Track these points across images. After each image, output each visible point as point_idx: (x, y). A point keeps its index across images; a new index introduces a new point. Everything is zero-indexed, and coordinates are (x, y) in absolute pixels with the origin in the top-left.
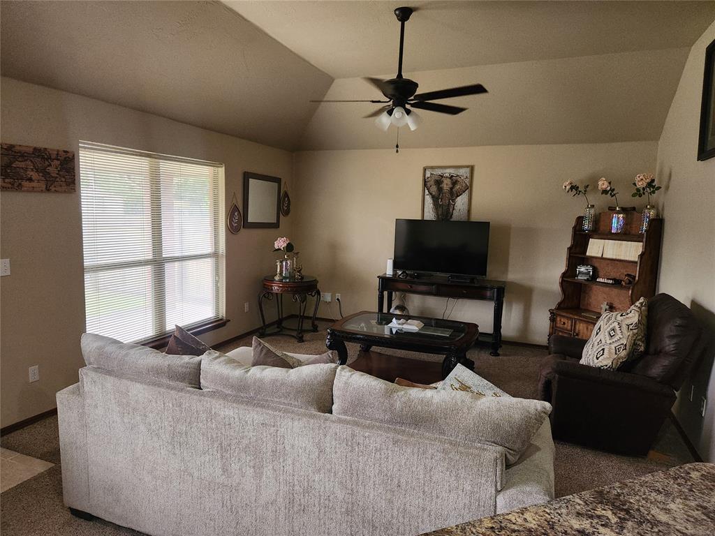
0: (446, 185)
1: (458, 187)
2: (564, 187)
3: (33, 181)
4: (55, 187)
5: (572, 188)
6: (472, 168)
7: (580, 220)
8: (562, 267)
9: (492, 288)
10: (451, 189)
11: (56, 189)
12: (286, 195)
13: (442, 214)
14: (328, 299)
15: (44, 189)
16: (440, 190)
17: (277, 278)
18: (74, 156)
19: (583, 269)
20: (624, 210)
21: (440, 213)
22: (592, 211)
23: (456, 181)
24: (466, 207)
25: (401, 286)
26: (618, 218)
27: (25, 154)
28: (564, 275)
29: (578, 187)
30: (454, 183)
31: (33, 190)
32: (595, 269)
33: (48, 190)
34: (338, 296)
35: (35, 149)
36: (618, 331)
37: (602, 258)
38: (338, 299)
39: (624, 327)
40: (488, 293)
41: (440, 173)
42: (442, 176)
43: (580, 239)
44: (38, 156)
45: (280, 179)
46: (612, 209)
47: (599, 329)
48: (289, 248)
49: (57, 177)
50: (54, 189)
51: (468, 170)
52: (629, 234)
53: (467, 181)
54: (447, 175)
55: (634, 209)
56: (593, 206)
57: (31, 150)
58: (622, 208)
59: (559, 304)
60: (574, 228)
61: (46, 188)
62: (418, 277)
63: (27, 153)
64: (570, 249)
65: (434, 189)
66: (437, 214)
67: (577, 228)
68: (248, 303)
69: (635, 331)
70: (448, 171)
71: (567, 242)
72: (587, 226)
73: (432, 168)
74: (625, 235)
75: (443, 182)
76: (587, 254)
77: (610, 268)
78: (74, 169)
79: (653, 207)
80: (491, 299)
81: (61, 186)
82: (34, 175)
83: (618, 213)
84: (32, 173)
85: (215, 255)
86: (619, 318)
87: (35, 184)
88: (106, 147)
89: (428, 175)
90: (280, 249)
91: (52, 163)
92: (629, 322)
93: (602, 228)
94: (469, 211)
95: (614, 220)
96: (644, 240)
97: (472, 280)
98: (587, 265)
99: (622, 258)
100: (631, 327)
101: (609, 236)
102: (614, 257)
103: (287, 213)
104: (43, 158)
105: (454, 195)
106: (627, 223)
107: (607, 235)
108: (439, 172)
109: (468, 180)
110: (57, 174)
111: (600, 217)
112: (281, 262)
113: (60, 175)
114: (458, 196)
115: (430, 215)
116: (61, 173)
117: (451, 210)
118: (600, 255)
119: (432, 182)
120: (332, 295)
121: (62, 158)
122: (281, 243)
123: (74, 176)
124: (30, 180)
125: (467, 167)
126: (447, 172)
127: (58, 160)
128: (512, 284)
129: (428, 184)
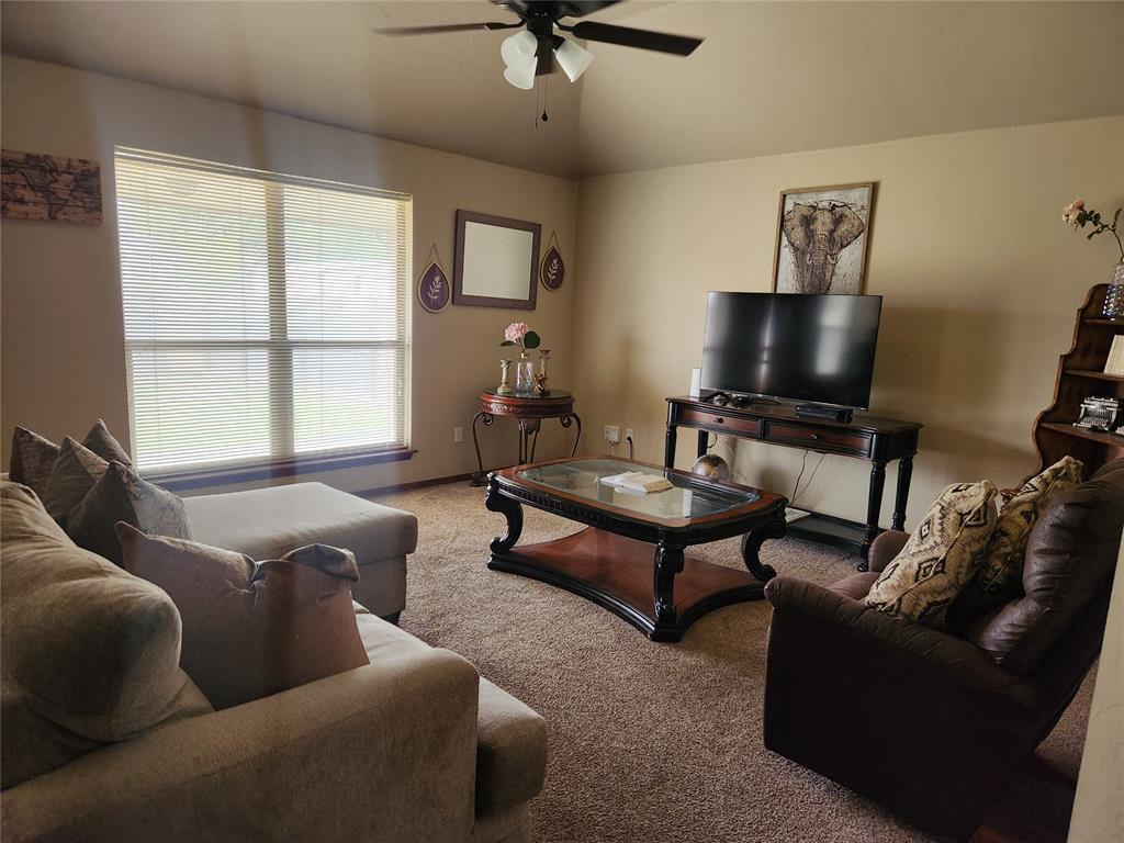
0: (822, 225)
1: (844, 228)
2: (1064, 218)
3: (27, 203)
4: (65, 214)
5: (1083, 218)
6: (875, 188)
7: (1099, 292)
8: (1046, 399)
10: (832, 232)
11: (67, 217)
12: (554, 254)
13: (811, 284)
14: (614, 437)
15: (46, 216)
16: (810, 235)
17: (500, 391)
18: (98, 168)
19: (1094, 405)
21: (807, 280)
23: (841, 216)
24: (858, 268)
27: (12, 164)
28: (1045, 416)
29: (1097, 217)
30: (838, 221)
31: (26, 218)
33: (52, 218)
34: (630, 433)
35: (28, 156)
38: (629, 439)
41: (811, 202)
42: (815, 208)
43: (1094, 337)
44: (33, 168)
45: (540, 225)
48: (532, 341)
49: (67, 200)
50: (64, 217)
51: (866, 192)
53: (864, 216)
54: (825, 204)
57: (23, 157)
60: (1083, 312)
61: (50, 214)
63: (15, 162)
64: (1065, 359)
65: (798, 235)
66: (802, 283)
67: (1092, 311)
68: (461, 429)
70: (827, 196)
72: (1112, 305)
73: (798, 192)
75: (816, 218)
76: (1106, 371)
78: (99, 188)
81: (76, 213)
82: (28, 195)
84: (22, 192)
85: (398, 344)
87: (29, 208)
88: (175, 159)
89: (789, 206)
90: (511, 342)
91: (59, 179)
94: (864, 276)
98: (1107, 397)
103: (555, 285)
104: (43, 170)
105: (836, 243)
108: (810, 199)
109: (865, 212)
110: (69, 195)
113: (74, 197)
114: (842, 247)
115: (789, 284)
116: (75, 194)
117: (828, 275)
119: (796, 221)
120: (620, 431)
121: (78, 171)
122: (514, 332)
123: (100, 199)
124: (21, 201)
125: (864, 185)
126: (825, 199)
127: (69, 173)
129: (788, 225)
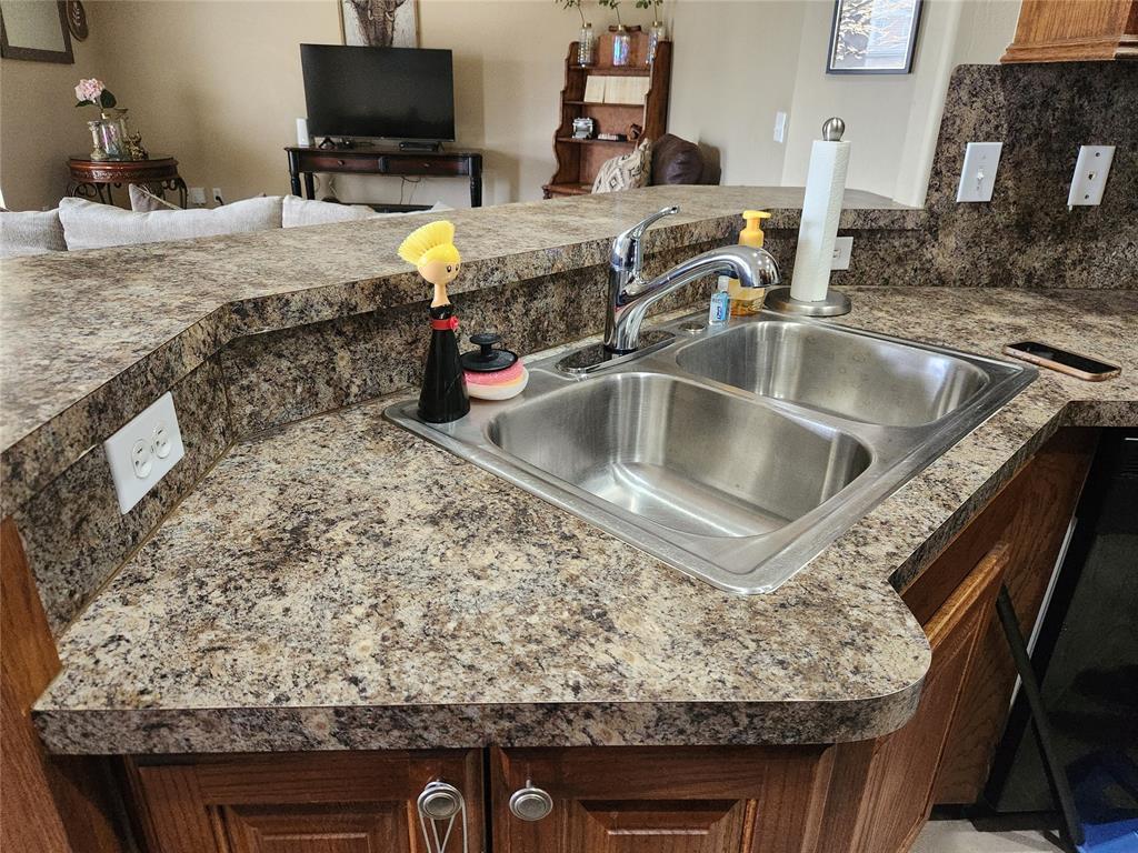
7: (575, 46)
8: (555, 122)
9: (465, 157)
13: (376, 39)
14: (201, 199)
17: (96, 155)
19: (581, 124)
20: (628, 30)
22: (589, 34)
24: (412, 26)
25: (327, 162)
26: (621, 42)
28: (558, 134)
32: (595, 123)
34: (218, 192)
36: (620, 179)
37: (604, 105)
38: (218, 196)
39: (626, 173)
40: (461, 166)
43: (576, 77)
46: (613, 29)
47: (600, 182)
48: (107, 99)
52: (635, 66)
55: (639, 28)
56: (590, 25)
58: (625, 27)
59: (555, 177)
60: (568, 60)
62: (352, 146)
64: (564, 92)
66: (368, 38)
67: (572, 60)
69: (638, 177)
71: (560, 83)
72: (584, 58)
74: (630, 69)
76: (585, 100)
77: (614, 118)
79: (660, 24)
80: (465, 174)
83: (621, 34)
86: (621, 162)
90: (87, 102)
92: (630, 166)
93: (603, 60)
94: (418, 33)
95: (617, 46)
96: (651, 72)
97: (436, 147)
98: (586, 117)
99: (627, 102)
100: (633, 172)
101: (611, 70)
102: (617, 102)
103: (83, 34)
106: (633, 50)
107: (609, 69)
111: (599, 44)
112: (98, 125)
114: (397, 6)
115: (356, 38)
117: (389, 30)
118: (600, 101)
120: (205, 190)
122: (88, 89)
128: (492, 153)
